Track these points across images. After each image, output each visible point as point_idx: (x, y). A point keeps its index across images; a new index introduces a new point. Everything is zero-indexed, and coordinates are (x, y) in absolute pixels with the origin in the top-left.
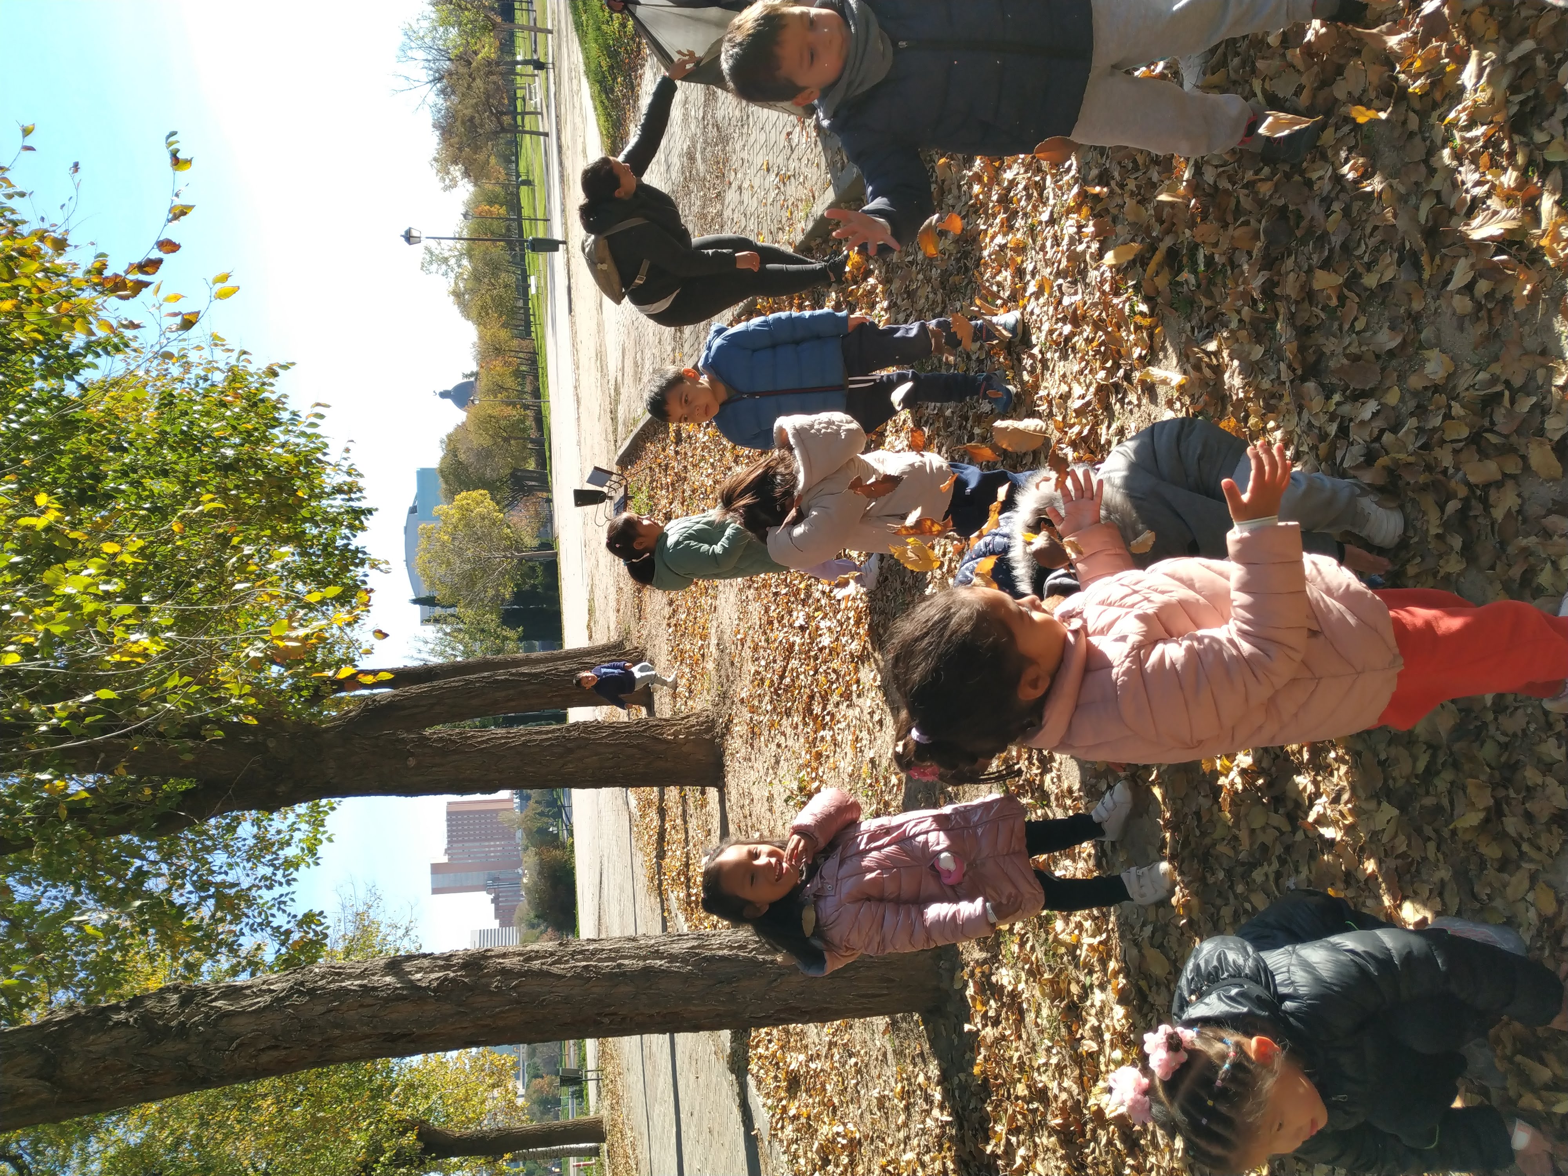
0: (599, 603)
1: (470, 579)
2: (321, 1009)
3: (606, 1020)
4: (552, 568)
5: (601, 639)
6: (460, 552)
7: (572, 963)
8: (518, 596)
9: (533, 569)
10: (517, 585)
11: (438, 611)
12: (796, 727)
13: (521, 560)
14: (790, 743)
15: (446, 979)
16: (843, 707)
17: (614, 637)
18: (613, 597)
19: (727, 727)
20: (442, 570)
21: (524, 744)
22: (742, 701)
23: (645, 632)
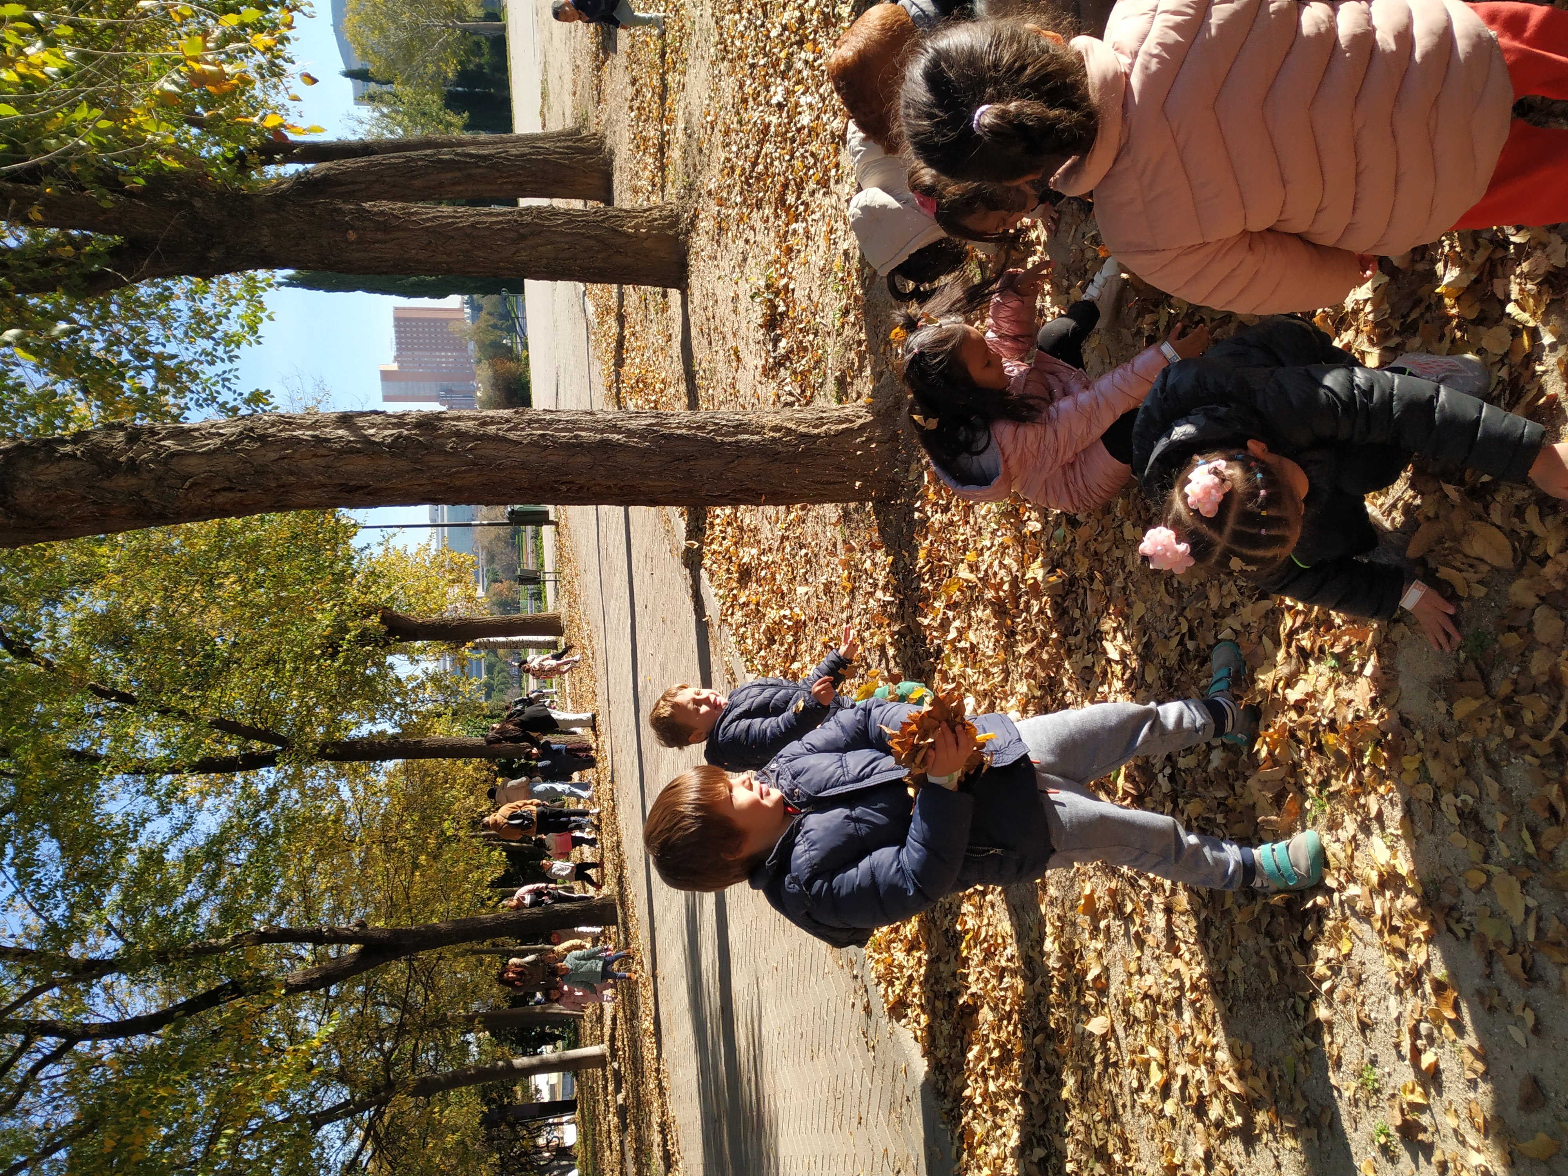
0: (553, 85)
1: (407, 51)
2: (273, 456)
3: (564, 488)
4: (499, 44)
5: (555, 126)
6: (393, 17)
7: (528, 431)
8: (464, 76)
9: (478, 44)
10: (461, 63)
11: (373, 87)
12: (767, 221)
13: (464, 30)
14: (759, 238)
15: (400, 436)
16: (819, 195)
17: (570, 124)
18: (568, 76)
19: (693, 224)
20: (375, 37)
21: (473, 225)
22: (710, 193)
23: (604, 117)
